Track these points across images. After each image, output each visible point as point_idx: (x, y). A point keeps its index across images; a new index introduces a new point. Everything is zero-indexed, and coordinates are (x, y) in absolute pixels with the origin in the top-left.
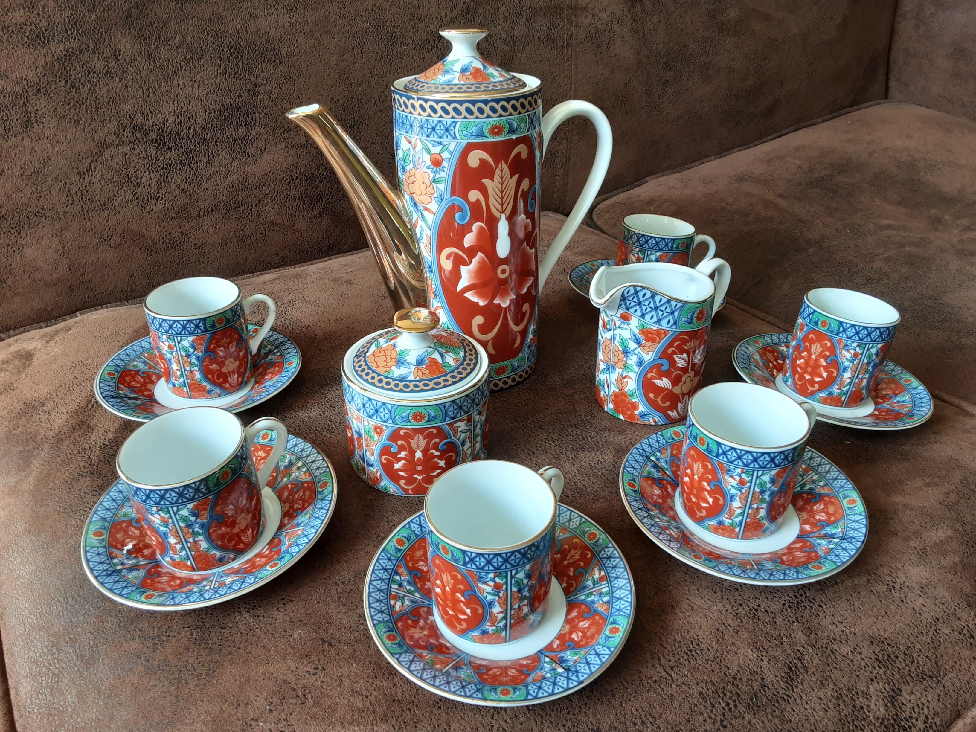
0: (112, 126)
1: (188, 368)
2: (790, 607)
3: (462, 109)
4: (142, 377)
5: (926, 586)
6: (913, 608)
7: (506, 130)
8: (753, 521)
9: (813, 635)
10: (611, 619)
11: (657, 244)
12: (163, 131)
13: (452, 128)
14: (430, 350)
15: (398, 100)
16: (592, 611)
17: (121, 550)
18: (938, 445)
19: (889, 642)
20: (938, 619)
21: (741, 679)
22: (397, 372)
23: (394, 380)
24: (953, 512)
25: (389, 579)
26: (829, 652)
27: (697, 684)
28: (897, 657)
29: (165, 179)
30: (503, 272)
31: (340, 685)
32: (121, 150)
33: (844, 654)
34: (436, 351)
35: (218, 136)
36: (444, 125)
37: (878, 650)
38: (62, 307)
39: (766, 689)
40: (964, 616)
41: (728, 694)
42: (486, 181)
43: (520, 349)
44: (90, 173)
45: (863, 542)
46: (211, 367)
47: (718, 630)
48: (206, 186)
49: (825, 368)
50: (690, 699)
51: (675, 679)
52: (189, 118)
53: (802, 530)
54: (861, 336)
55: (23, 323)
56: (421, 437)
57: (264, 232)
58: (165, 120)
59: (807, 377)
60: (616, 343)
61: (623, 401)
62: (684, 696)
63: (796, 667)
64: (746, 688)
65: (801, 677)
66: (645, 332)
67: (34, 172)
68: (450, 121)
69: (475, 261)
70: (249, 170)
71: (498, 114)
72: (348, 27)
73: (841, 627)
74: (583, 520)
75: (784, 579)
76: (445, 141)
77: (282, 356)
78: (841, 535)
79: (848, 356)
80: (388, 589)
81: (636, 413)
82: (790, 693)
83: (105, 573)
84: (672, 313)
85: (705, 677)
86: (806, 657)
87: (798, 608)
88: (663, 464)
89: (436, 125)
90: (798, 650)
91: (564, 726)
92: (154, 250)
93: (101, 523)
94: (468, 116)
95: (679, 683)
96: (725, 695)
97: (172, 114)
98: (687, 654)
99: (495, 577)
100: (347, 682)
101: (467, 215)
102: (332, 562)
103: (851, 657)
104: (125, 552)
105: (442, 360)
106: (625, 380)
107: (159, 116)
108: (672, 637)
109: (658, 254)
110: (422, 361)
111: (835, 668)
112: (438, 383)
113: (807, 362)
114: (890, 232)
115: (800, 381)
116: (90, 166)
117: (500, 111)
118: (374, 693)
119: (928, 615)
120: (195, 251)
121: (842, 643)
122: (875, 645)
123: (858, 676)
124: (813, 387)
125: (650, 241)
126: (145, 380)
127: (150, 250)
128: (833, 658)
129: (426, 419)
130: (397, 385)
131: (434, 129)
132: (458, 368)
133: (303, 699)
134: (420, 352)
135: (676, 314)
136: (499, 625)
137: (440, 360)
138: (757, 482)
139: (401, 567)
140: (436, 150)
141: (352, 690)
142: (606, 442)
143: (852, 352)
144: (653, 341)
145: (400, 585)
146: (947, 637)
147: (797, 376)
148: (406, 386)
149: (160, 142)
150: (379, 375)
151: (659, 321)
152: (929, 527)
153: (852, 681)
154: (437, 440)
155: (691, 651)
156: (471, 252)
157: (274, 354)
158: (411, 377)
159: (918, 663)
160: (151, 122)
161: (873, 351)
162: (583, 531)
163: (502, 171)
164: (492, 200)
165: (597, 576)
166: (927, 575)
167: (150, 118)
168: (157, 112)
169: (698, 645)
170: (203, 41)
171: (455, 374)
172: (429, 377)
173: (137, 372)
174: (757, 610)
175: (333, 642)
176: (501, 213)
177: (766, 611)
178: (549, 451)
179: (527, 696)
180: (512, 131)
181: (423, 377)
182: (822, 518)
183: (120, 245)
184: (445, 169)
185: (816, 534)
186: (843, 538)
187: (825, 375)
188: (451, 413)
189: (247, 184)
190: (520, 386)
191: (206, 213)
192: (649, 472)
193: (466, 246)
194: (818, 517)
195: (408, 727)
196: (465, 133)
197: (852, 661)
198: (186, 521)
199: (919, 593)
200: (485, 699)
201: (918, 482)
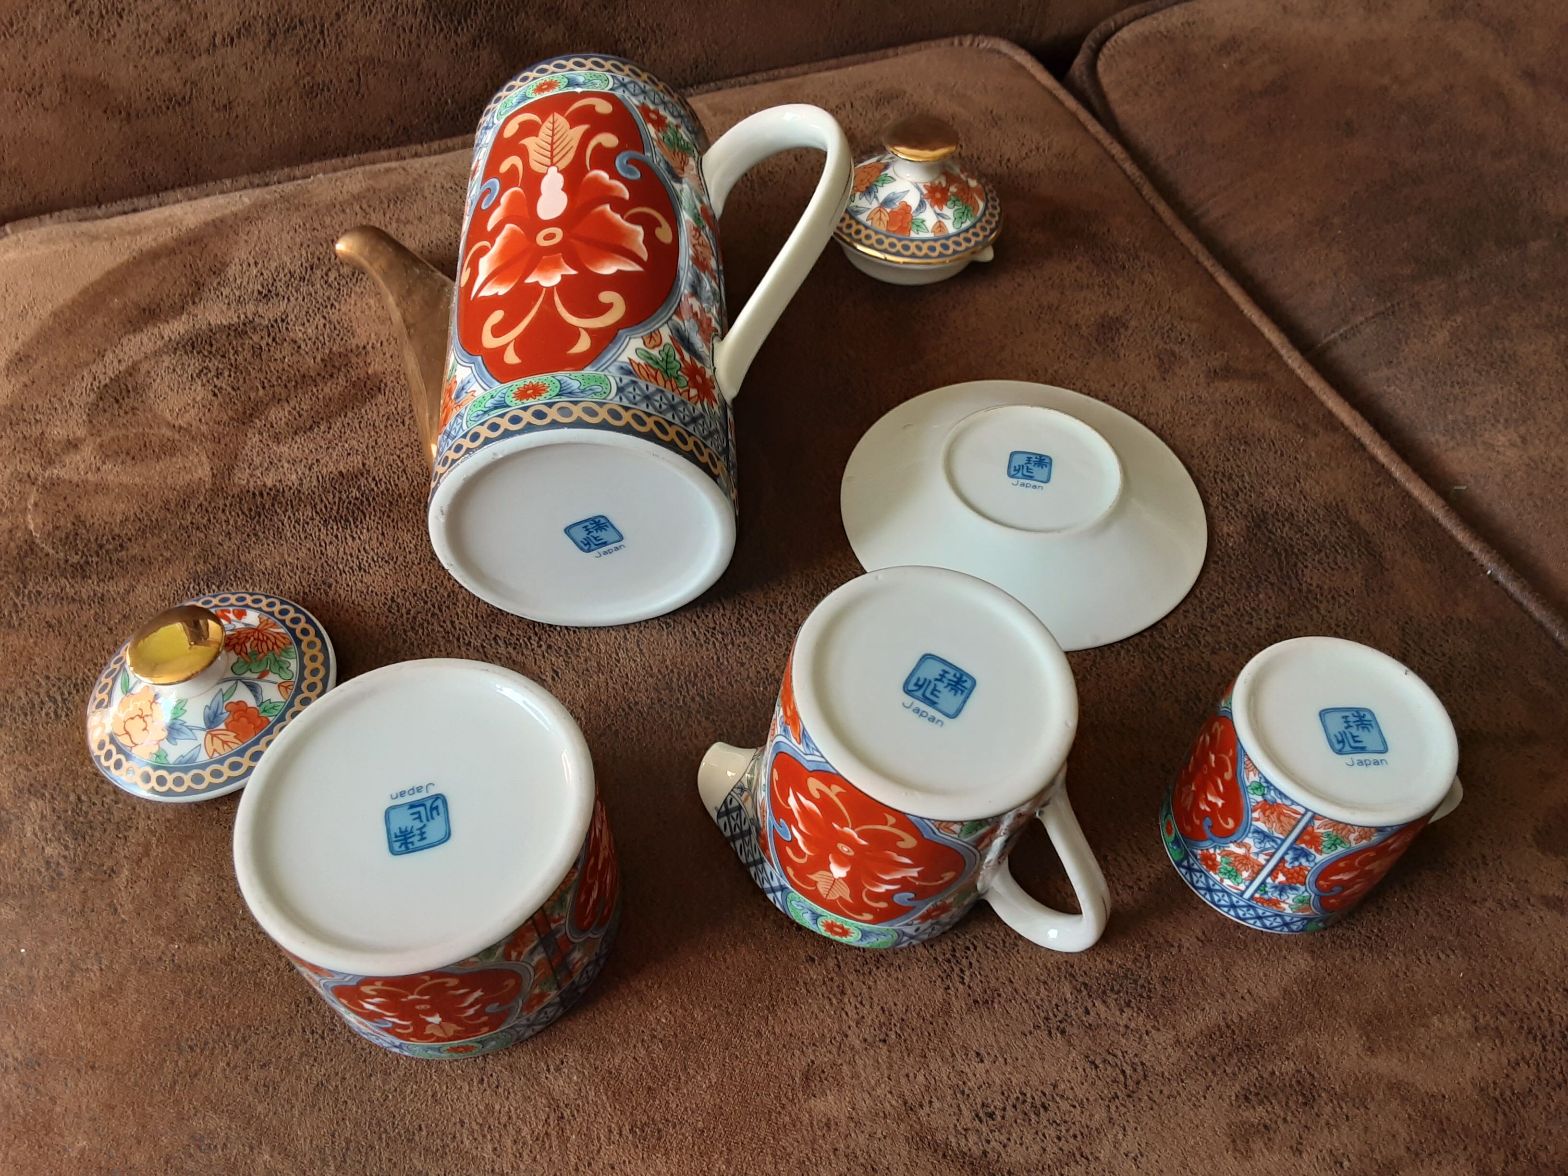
24: (1500, 1117)
92: (133, 112)
127: (124, 114)
152: (1424, 1155)
183: (62, 104)
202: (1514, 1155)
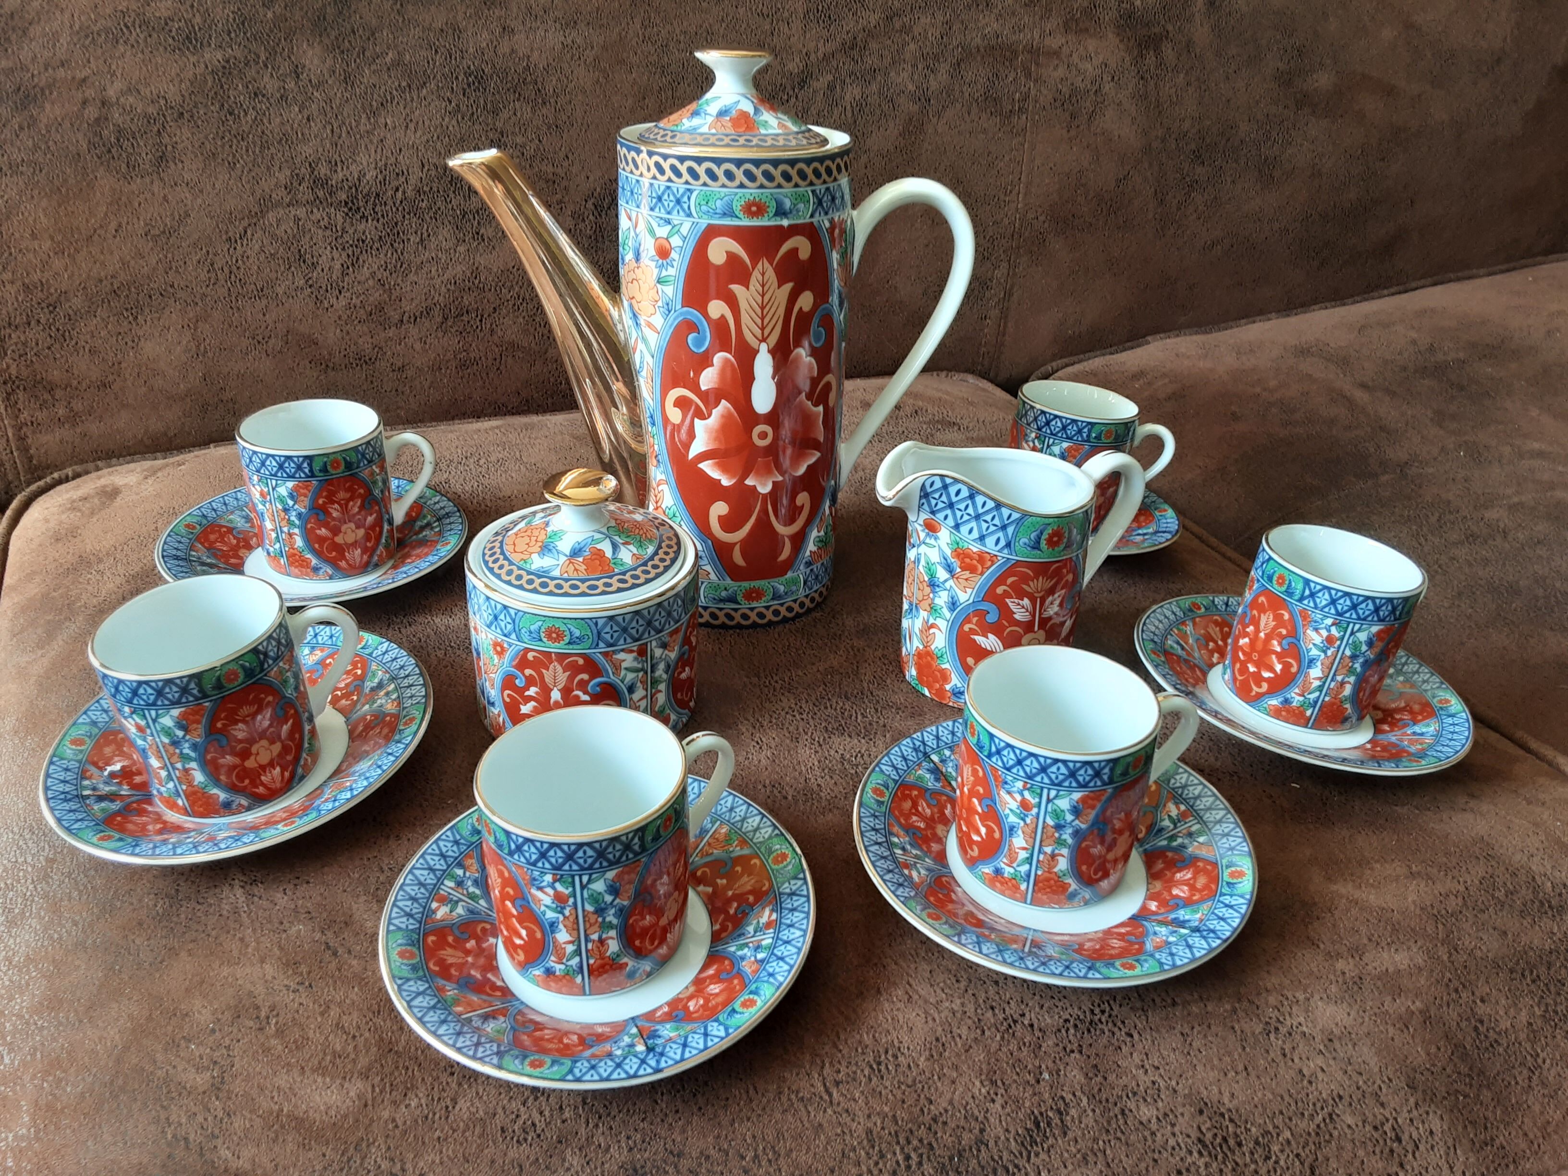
0: (283, 176)
1: (285, 529)
2: (1076, 1026)
3: (701, 170)
4: (235, 538)
5: (1340, 1038)
6: (1300, 1071)
7: (772, 210)
8: (1047, 875)
9: (1099, 1079)
10: (753, 987)
11: (1064, 428)
12: (357, 190)
13: (685, 199)
14: (598, 536)
15: (625, 155)
16: (735, 971)
17: (102, 769)
18: (1469, 816)
19: (1235, 1116)
20: (1340, 1097)
21: (945, 1123)
22: (538, 562)
23: (529, 573)
24: (1440, 926)
25: (444, 871)
26: (1117, 1110)
27: (869, 1116)
28: (1240, 1145)
29: (354, 262)
30: (762, 436)
31: (322, 1014)
32: (293, 213)
33: (1144, 1120)
34: (608, 540)
35: (439, 204)
36: (674, 194)
37: (1208, 1125)
38: (189, 434)
39: (983, 1148)
40: (1393, 1102)
41: (915, 1142)
42: (736, 288)
43: (789, 565)
44: (245, 242)
45: (1225, 941)
46: (318, 532)
47: (937, 1040)
49: (1280, 656)
50: (848, 1138)
51: (835, 1101)
53: (1144, 908)
54: (1339, 607)
55: (132, 451)
56: (559, 669)
57: (498, 357)
58: (362, 175)
59: (1252, 669)
60: (921, 567)
61: (929, 665)
62: (839, 1131)
63: (1049, 1124)
64: (949, 1140)
65: (1051, 1141)
66: (961, 554)
67: (164, 232)
68: (683, 188)
69: (717, 412)
70: (482, 260)
71: (758, 184)
73: (1152, 1076)
74: (777, 832)
75: (1061, 975)
76: (676, 218)
77: (440, 533)
78: (1196, 924)
79: (1318, 640)
80: (435, 885)
81: (948, 687)
82: (1022, 1162)
83: (62, 796)
84: (1004, 527)
85: (886, 1109)
86: (1073, 1112)
87: (1089, 1031)
88: (950, 770)
89: (663, 193)
90: (1063, 1098)
91: (628, 1138)
92: (331, 365)
93: (88, 728)
94: (709, 181)
95: (839, 1109)
96: (909, 1143)
98: (871, 1067)
99: (555, 881)
100: (334, 1012)
101: (705, 338)
102: (388, 837)
103: (1154, 1126)
104: (106, 773)
105: (614, 553)
106: (932, 631)
107: (353, 167)
108: (858, 1037)
109: (1065, 445)
110: (580, 550)
111: (1119, 1139)
112: (595, 587)
113: (1253, 642)
114: (1536, 463)
115: (1241, 675)
116: (246, 232)
117: (761, 179)
118: (367, 1034)
119: (1325, 1088)
120: (391, 375)
121: (1145, 1100)
122: (1205, 1117)
123: (1155, 1161)
124: (1260, 687)
125: (1053, 423)
126: (238, 542)
127: (323, 366)
128: (1121, 1122)
129: (567, 639)
130: (530, 582)
131: (660, 199)
132: (635, 569)
133: (264, 1023)
134: (580, 538)
135: (1010, 530)
136: (569, 963)
137: (609, 553)
138: (1049, 809)
139: (471, 857)
140: (663, 231)
141: (337, 1025)
142: (884, 726)
143: (1324, 633)
144: (972, 570)
145: (460, 884)
146: (1347, 1130)
147: (1238, 666)
148: (544, 585)
149: (351, 207)
150: (511, 563)
151: (982, 538)
152: (1384, 944)
153: (1143, 1165)
154: (585, 676)
155: (879, 1064)
156: (711, 398)
157: (432, 528)
158: (556, 573)
159: (1276, 1162)
160: (341, 175)
161: (1363, 636)
162: (770, 848)
163: (763, 274)
164: (745, 319)
165: (764, 919)
166: (1348, 1021)
167: (339, 169)
169: (895, 1057)
171: (627, 577)
172: (582, 576)
173: (230, 530)
174: (1015, 1022)
175: (340, 951)
176: (761, 341)
177: (1032, 1026)
178: (787, 725)
179: (567, 1074)
180: (781, 212)
181: (575, 576)
182: (1182, 894)
183: (280, 352)
184: (675, 264)
185: (1159, 918)
186: (1196, 930)
187: (1278, 667)
188: (608, 637)
189: (477, 282)
190: (787, 626)
191: (412, 320)
192: (920, 778)
193: (703, 388)
194: (1175, 892)
195: (394, 1093)
196: (704, 208)
197: (1153, 1134)
198: (169, 735)
199: (1322, 1047)
200: (500, 1067)
201: (1397, 868)
202: (1456, 950)
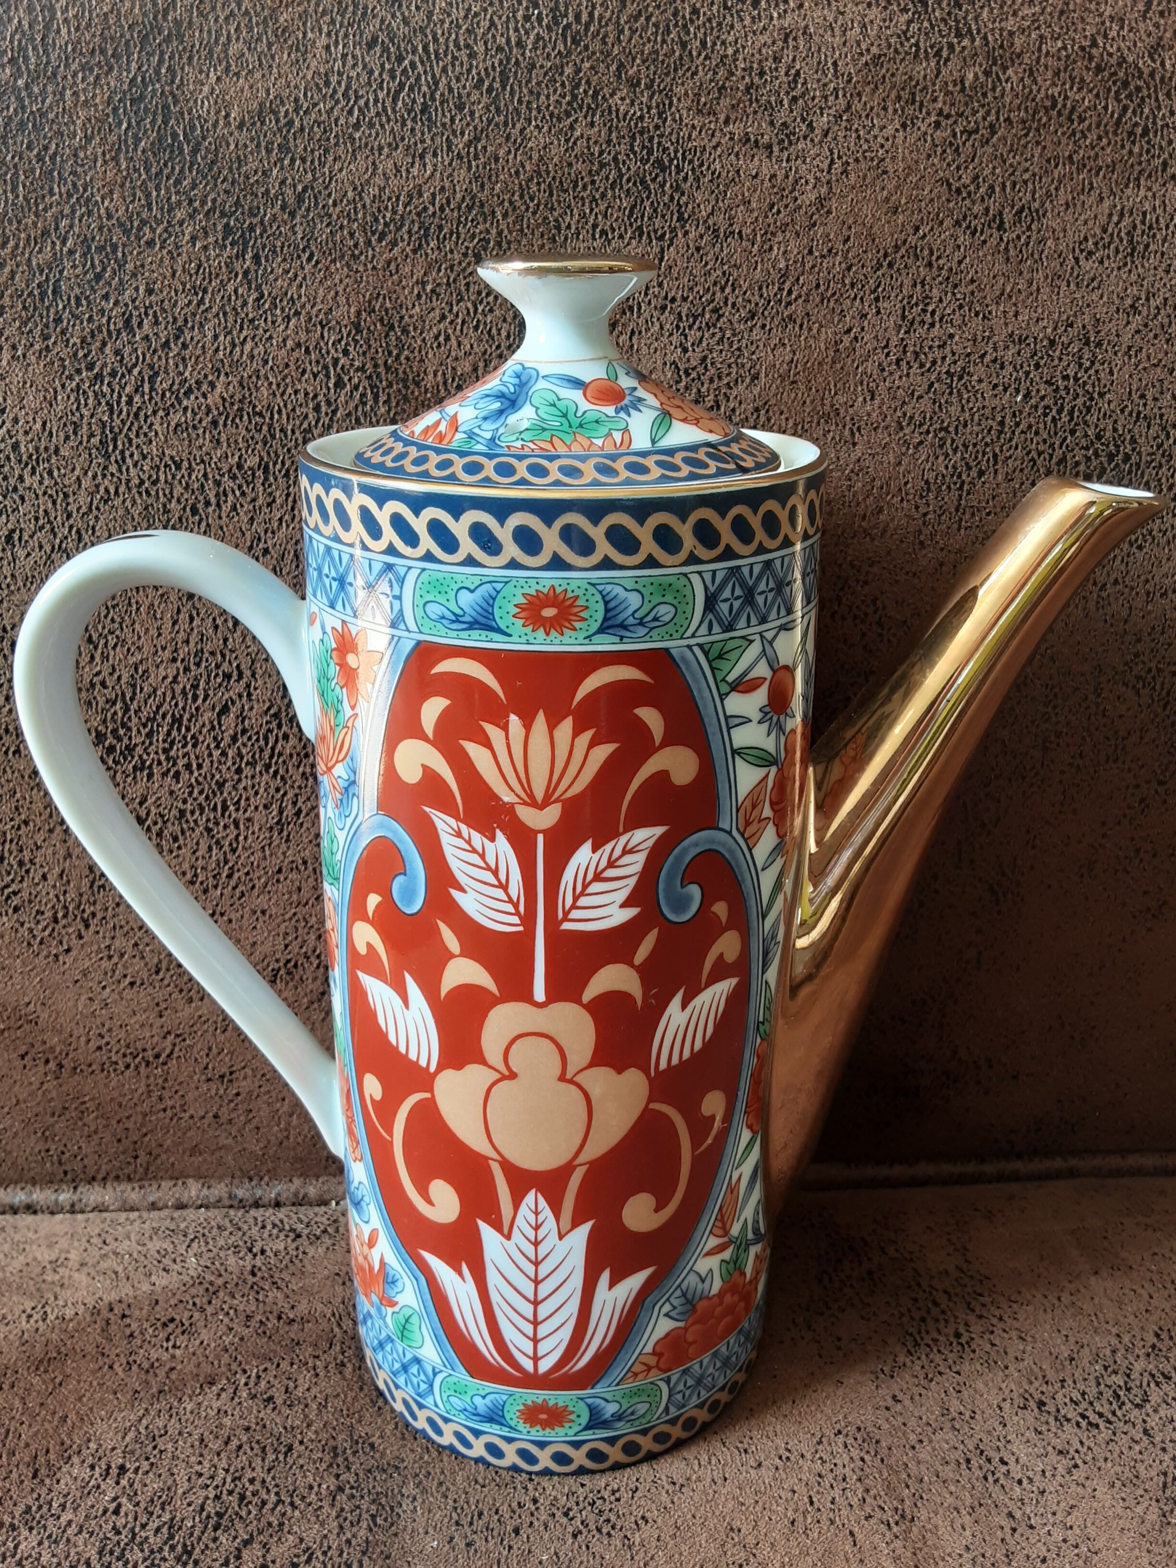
48: (262, 902)
52: (228, 676)
72: (925, 404)
97: (167, 655)
168: (112, 641)
170: (317, 408)
